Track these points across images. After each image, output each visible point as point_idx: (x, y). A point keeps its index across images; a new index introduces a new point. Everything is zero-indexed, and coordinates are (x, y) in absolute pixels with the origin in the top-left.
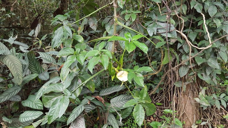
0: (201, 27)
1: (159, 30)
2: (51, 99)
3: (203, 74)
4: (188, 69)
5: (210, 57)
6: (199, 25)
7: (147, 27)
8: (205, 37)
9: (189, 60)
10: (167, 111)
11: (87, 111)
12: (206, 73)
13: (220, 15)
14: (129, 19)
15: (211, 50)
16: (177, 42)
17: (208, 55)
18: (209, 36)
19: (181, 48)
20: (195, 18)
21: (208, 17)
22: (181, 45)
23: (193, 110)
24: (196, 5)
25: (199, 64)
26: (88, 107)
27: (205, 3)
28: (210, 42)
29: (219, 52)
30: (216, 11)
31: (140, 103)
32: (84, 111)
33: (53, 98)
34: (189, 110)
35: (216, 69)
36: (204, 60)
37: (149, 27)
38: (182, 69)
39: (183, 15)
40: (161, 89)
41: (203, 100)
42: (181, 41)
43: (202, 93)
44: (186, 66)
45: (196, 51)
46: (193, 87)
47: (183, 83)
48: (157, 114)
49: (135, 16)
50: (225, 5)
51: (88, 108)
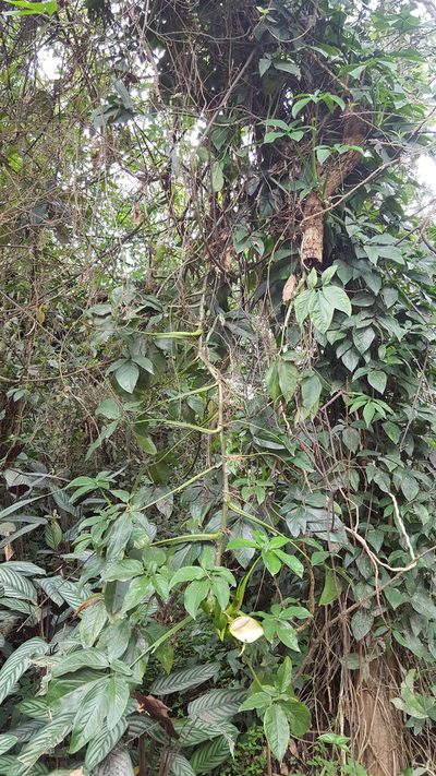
0: (390, 521)
1: (311, 524)
2: (75, 687)
3: (405, 632)
4: (372, 620)
5: (415, 590)
6: (385, 515)
7: (285, 515)
8: (402, 544)
9: (375, 596)
10: (329, 737)
11: (133, 734)
12: (411, 631)
13: (424, 497)
14: (251, 499)
15: (416, 573)
16: (343, 552)
17: (410, 585)
18: (408, 541)
19: (353, 565)
20: (377, 501)
21: (401, 499)
22: (352, 560)
23: (389, 737)
24: (378, 476)
25: (395, 606)
26: (137, 722)
27: (395, 474)
28: (414, 558)
29: (434, 579)
30: (417, 491)
31: (275, 702)
32: (126, 733)
33: (81, 684)
34: (380, 736)
35: (431, 621)
36: (404, 598)
37: (290, 517)
38: (358, 618)
39: (352, 492)
40: (308, 677)
41: (412, 704)
42: (352, 549)
43: (408, 683)
44: (366, 612)
45: (385, 574)
46: (384, 671)
47: (362, 658)
48: (297, 756)
49: (263, 491)
50: (431, 476)
51: (137, 726)
